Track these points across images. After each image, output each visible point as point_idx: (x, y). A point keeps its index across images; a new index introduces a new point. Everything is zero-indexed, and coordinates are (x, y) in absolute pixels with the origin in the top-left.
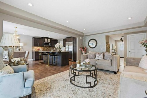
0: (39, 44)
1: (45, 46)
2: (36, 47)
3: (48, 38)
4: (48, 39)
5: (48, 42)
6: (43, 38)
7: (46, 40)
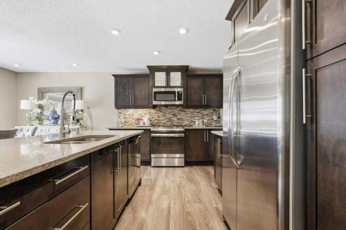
0: (131, 98)
4: (168, 75)
7: (159, 79)
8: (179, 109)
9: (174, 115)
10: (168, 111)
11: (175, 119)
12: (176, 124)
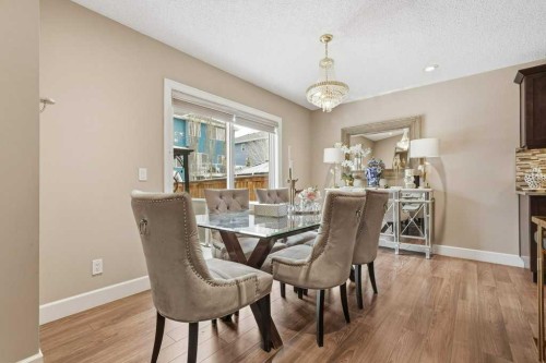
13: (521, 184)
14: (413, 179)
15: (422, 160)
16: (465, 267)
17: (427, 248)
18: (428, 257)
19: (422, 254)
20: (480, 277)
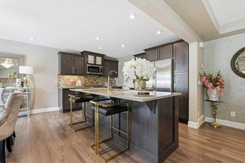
0: (73, 68)
1: (90, 75)
2: (68, 77)
3: (95, 55)
4: (95, 58)
5: (97, 63)
6: (85, 54)
7: (91, 59)
8: (96, 77)
9: (94, 80)
10: (91, 77)
11: (95, 82)
12: (95, 85)
13: (59, 85)
14: (21, 83)
15: (25, 75)
16: (44, 115)
17: (28, 113)
18: (28, 116)
19: (26, 116)
20: (50, 116)
